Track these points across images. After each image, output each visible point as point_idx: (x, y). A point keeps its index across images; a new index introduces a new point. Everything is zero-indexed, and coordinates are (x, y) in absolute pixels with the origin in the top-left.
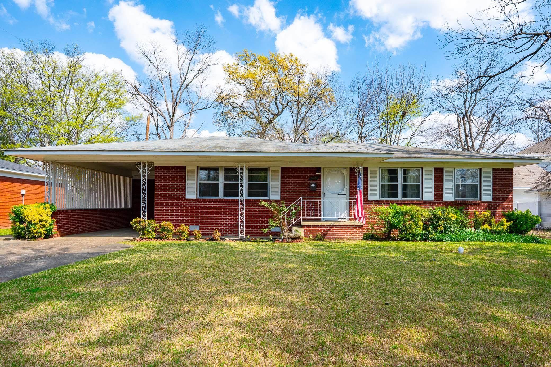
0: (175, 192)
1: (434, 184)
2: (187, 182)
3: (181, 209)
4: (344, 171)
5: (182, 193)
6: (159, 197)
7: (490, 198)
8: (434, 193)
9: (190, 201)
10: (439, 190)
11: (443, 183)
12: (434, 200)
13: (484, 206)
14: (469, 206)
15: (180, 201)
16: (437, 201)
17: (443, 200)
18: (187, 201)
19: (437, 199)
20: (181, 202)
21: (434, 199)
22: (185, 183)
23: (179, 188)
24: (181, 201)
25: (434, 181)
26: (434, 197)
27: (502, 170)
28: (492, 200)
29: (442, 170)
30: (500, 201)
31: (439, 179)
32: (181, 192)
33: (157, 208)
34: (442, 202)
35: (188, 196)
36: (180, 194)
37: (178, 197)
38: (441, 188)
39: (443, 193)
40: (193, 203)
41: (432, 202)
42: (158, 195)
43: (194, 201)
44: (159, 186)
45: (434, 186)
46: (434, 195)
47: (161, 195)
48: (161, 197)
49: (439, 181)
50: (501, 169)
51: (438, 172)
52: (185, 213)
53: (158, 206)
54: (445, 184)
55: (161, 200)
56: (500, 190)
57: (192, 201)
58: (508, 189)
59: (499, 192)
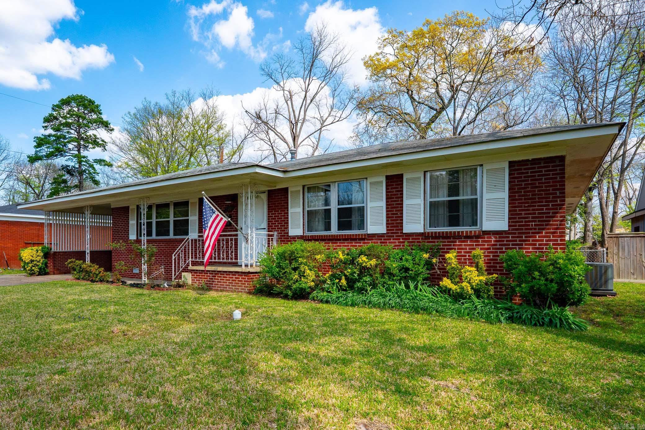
0: (123, 233)
1: (387, 205)
2: (130, 222)
3: (127, 251)
7: (502, 225)
8: (387, 221)
10: (397, 214)
11: (402, 201)
12: (387, 233)
13: (491, 241)
14: (456, 242)
16: (392, 233)
17: (402, 233)
19: (393, 230)
21: (387, 230)
23: (126, 229)
25: (387, 199)
26: (387, 227)
27: (535, 161)
28: (506, 228)
29: (400, 177)
30: (531, 229)
31: (395, 195)
32: (127, 232)
34: (403, 236)
35: (131, 237)
37: (125, 238)
38: (398, 211)
39: (402, 220)
41: (383, 236)
43: (135, 242)
45: (387, 208)
46: (387, 224)
47: (116, 236)
49: (396, 198)
50: (533, 160)
51: (393, 182)
52: (130, 254)
54: (406, 202)
56: (528, 206)
58: (551, 201)
59: (528, 210)
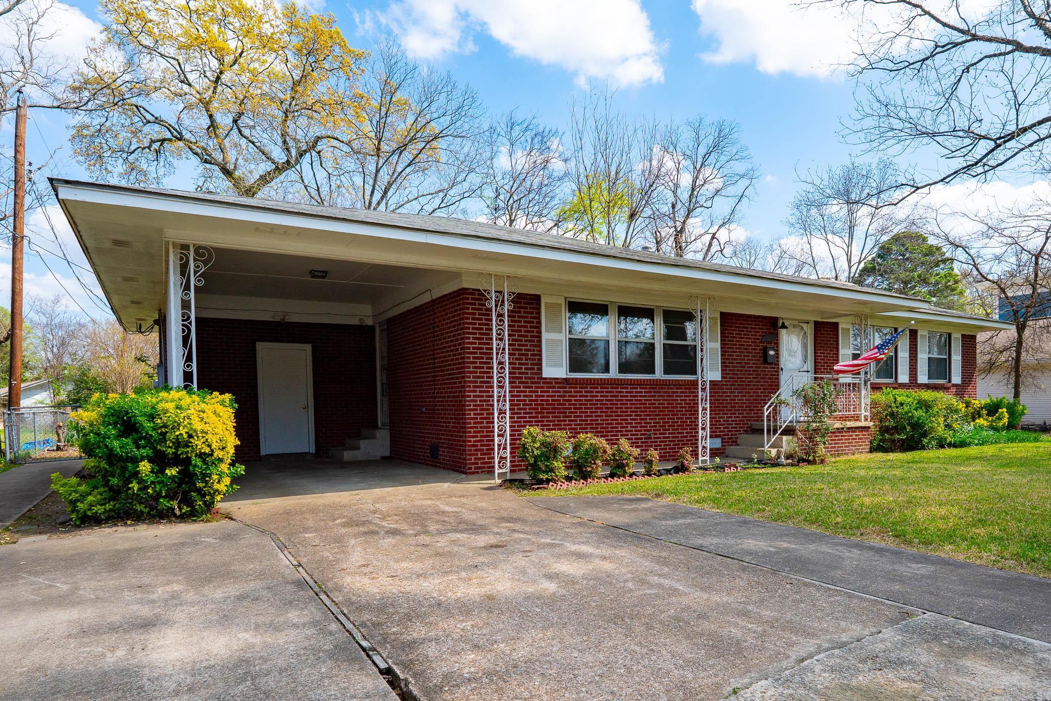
0: (516, 359)
1: (909, 357)
2: (545, 336)
3: (531, 405)
4: (805, 326)
5: (532, 364)
6: (476, 372)
7: (959, 380)
8: (909, 371)
9: (551, 383)
10: (913, 365)
11: (917, 354)
13: (953, 392)
15: (527, 383)
16: (911, 383)
18: (544, 383)
19: (911, 380)
20: (532, 387)
22: (540, 337)
23: (526, 350)
24: (532, 383)
25: (909, 351)
26: (909, 377)
28: (960, 383)
30: (967, 383)
31: (912, 347)
32: (531, 360)
33: (472, 401)
34: (916, 386)
35: (549, 372)
36: (527, 364)
37: (523, 373)
39: (917, 371)
40: (559, 387)
41: (906, 386)
42: (474, 367)
43: (560, 383)
44: (475, 343)
46: (909, 374)
47: (483, 368)
48: (480, 372)
49: (913, 351)
50: (968, 335)
51: (912, 336)
52: (541, 413)
53: (474, 396)
54: (919, 356)
55: (481, 382)
56: (966, 368)
57: (556, 383)
58: (973, 365)
